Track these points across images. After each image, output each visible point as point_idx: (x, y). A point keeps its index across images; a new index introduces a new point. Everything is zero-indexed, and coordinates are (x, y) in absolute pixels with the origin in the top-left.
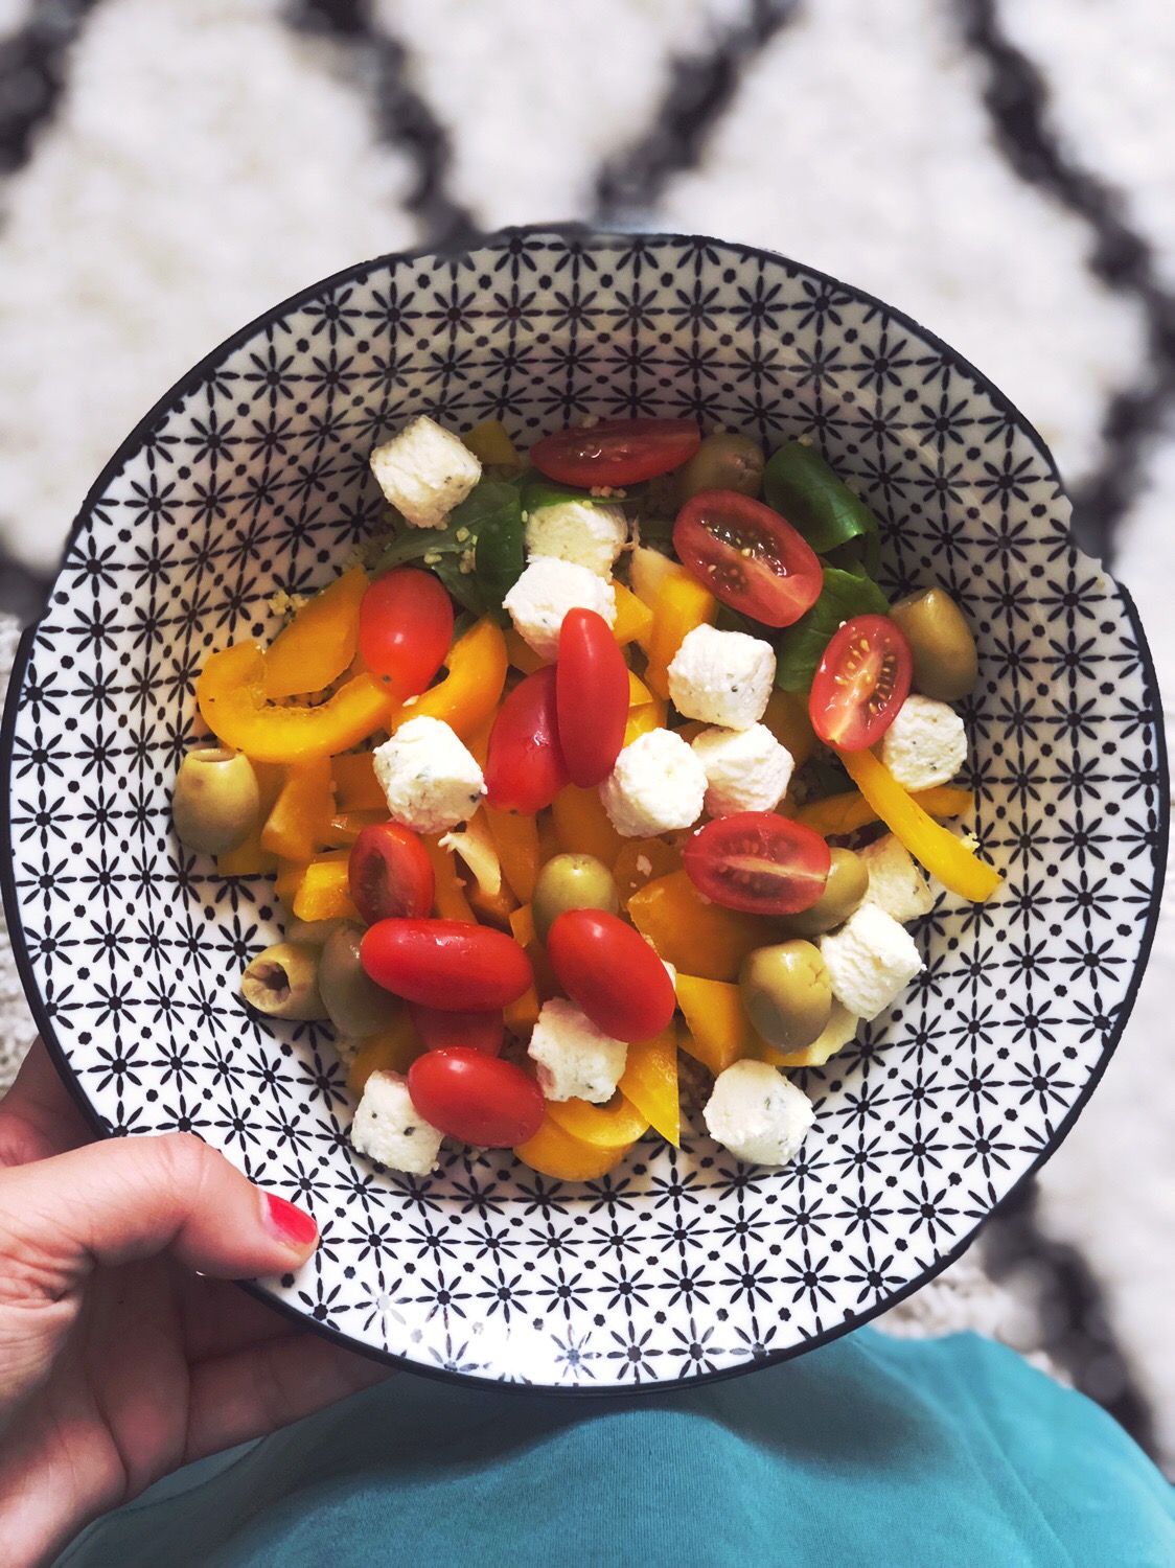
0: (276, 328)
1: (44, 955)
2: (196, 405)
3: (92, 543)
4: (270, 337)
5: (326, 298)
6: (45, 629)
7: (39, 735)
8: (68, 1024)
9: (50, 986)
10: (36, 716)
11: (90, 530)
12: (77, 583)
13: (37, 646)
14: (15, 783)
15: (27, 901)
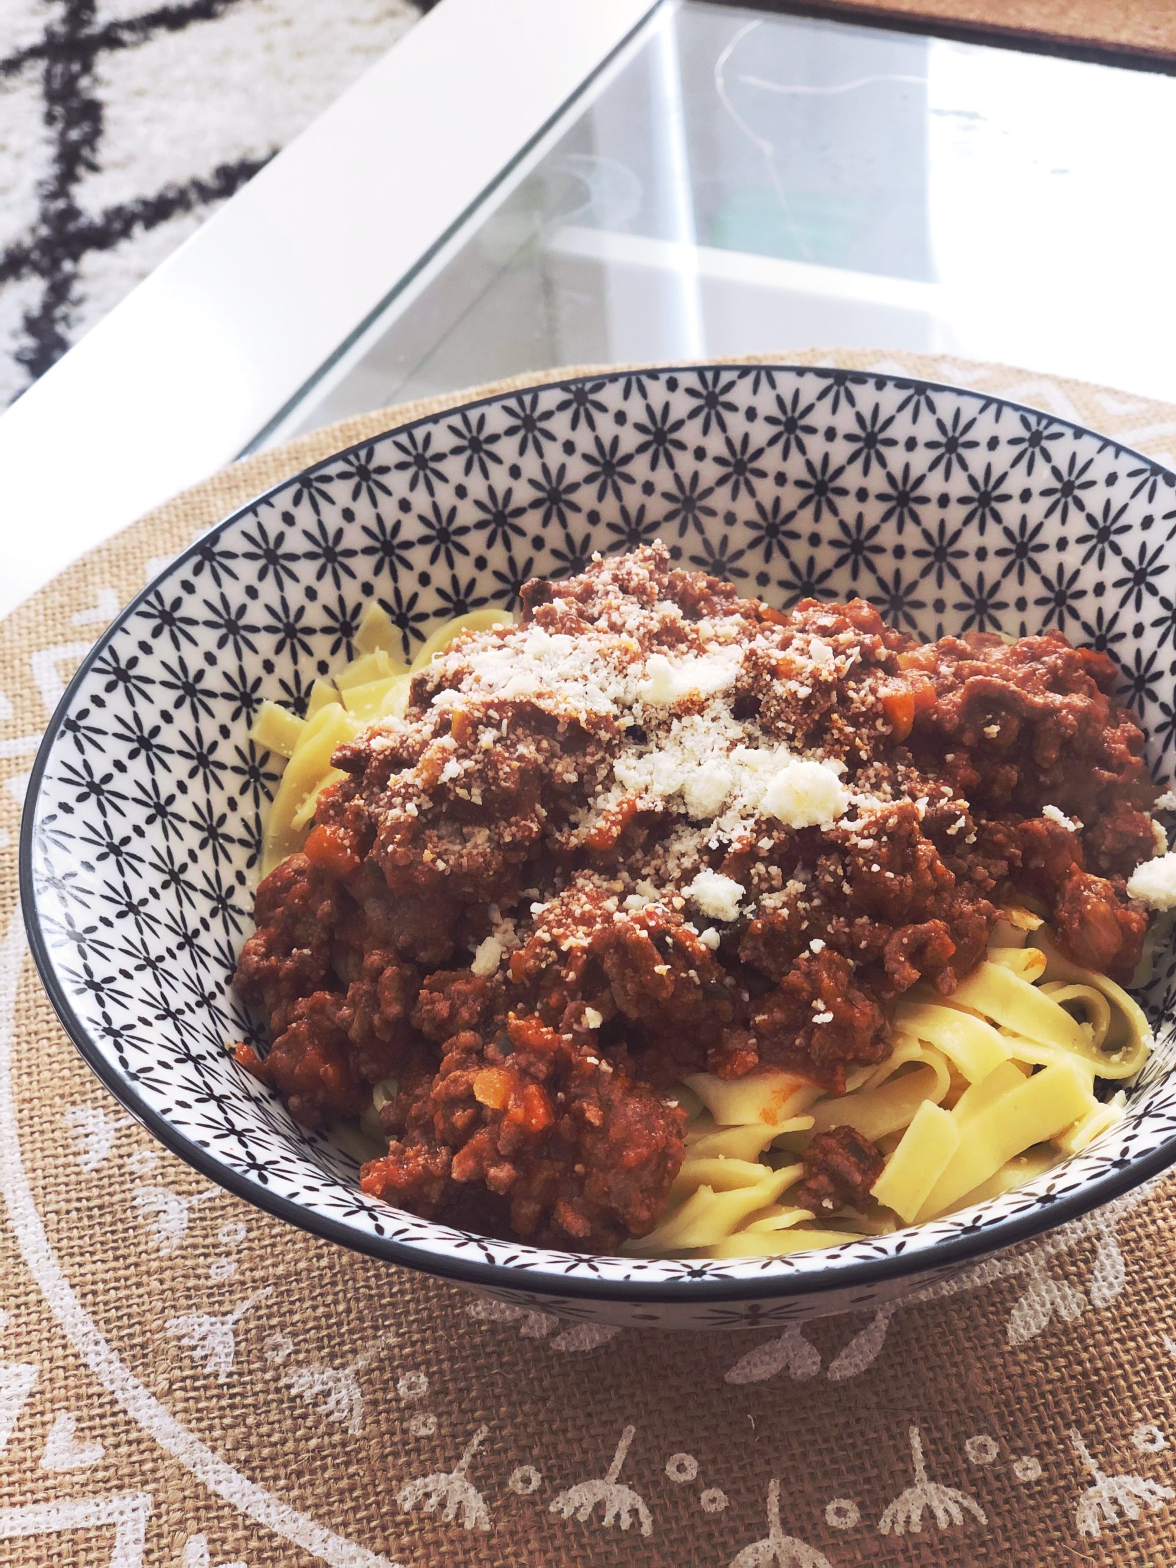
0: (993, 408)
1: (352, 469)
2: (891, 398)
3: (731, 385)
4: (983, 410)
5: (1044, 422)
6: (639, 382)
7: (548, 415)
8: (297, 501)
9: (327, 479)
10: (563, 406)
11: (740, 377)
12: (691, 392)
13: (622, 382)
14: (496, 407)
15: (399, 445)
